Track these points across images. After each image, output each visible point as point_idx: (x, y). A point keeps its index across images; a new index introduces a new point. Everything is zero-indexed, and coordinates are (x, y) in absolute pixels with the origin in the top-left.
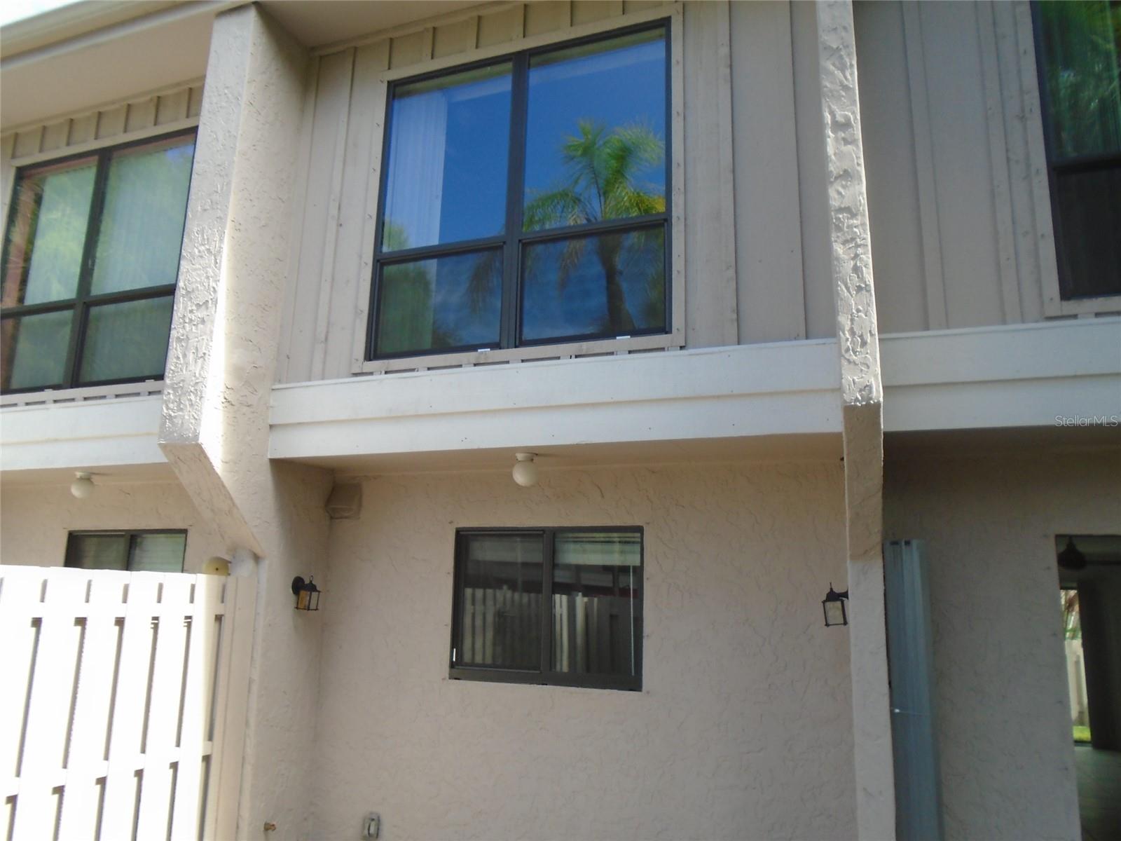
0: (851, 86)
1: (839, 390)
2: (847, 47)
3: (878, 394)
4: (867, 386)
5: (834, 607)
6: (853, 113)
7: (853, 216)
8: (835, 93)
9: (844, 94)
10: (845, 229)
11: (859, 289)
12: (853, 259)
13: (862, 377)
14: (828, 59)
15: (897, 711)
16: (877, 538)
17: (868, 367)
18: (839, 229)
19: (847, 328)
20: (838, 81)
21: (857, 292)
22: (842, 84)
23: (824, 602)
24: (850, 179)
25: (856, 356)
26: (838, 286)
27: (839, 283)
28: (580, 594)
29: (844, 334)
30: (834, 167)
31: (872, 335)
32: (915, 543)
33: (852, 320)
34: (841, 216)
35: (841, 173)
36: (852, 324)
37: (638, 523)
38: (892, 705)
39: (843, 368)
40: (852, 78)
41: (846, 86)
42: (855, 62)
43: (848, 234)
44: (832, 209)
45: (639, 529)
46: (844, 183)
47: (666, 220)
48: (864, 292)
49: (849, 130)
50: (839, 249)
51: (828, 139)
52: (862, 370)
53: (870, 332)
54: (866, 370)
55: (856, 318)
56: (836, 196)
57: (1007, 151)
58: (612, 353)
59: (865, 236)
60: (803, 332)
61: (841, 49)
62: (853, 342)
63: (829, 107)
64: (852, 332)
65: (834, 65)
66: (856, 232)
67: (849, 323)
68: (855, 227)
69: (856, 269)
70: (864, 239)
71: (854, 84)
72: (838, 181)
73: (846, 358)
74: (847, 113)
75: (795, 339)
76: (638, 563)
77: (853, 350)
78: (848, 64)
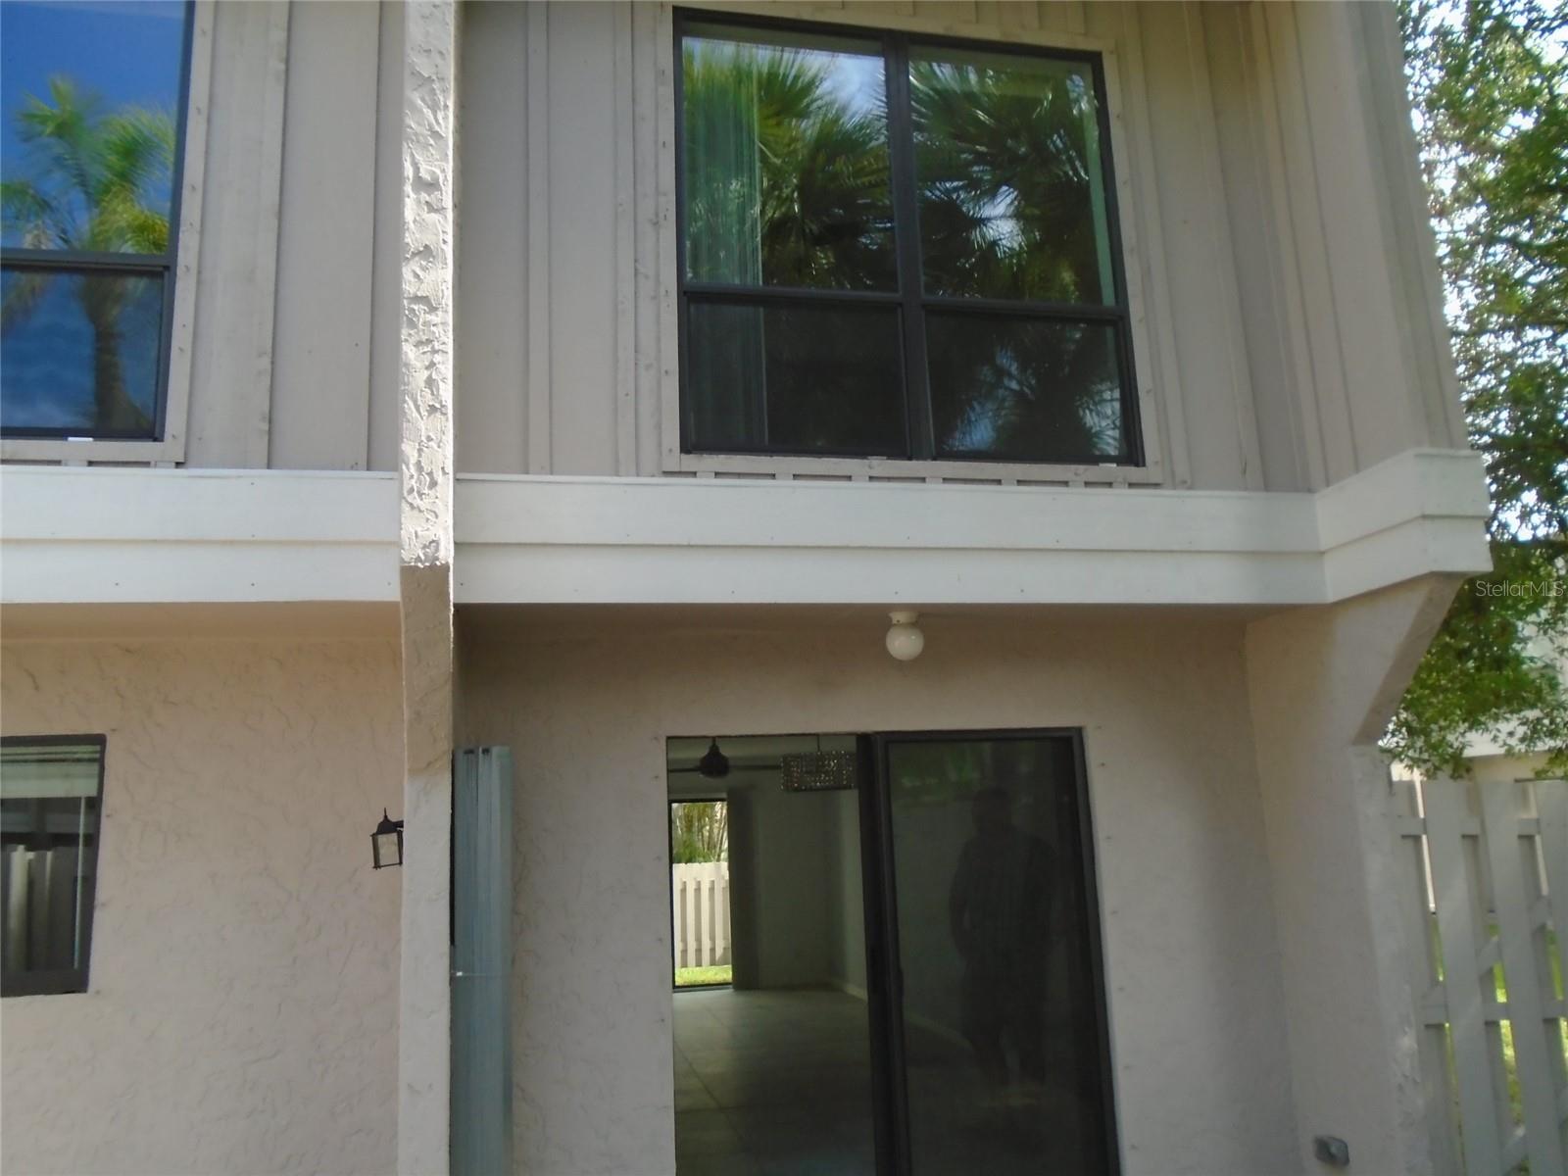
0: (444, 135)
1: (398, 544)
2: (442, 79)
3: (447, 554)
4: (433, 541)
5: (388, 841)
6: (443, 171)
7: (433, 309)
8: (421, 138)
9: (432, 142)
10: (421, 327)
11: (432, 409)
12: (427, 368)
13: (428, 529)
14: (415, 89)
15: (460, 974)
16: (445, 745)
17: (437, 517)
18: (412, 324)
19: (413, 460)
20: (426, 123)
21: (430, 414)
22: (431, 129)
23: (374, 836)
24: (431, 259)
25: (422, 500)
26: (405, 401)
27: (407, 398)
28: (21, 848)
29: (408, 469)
30: (412, 238)
31: (445, 473)
32: (495, 751)
33: (420, 451)
34: (416, 307)
35: (422, 249)
36: (420, 456)
37: (97, 730)
38: (453, 966)
39: (403, 515)
40: (447, 124)
41: (437, 132)
42: (451, 104)
43: (424, 334)
44: (405, 296)
45: (100, 740)
46: (424, 263)
47: (167, 268)
48: (438, 415)
49: (436, 193)
50: (409, 351)
51: (407, 199)
52: (428, 519)
53: (443, 468)
54: (434, 520)
55: (425, 449)
56: (413, 280)
57: (636, 261)
58: (58, 463)
59: (446, 340)
60: (363, 462)
61: (433, 80)
62: (419, 481)
63: (412, 155)
64: (419, 466)
65: (423, 100)
66: (434, 333)
67: (416, 455)
68: (434, 325)
69: (430, 382)
70: (444, 343)
71: (447, 133)
72: (417, 259)
73: (407, 501)
74: (433, 169)
75: (352, 468)
76: (93, 793)
77: (418, 492)
78: (442, 103)
